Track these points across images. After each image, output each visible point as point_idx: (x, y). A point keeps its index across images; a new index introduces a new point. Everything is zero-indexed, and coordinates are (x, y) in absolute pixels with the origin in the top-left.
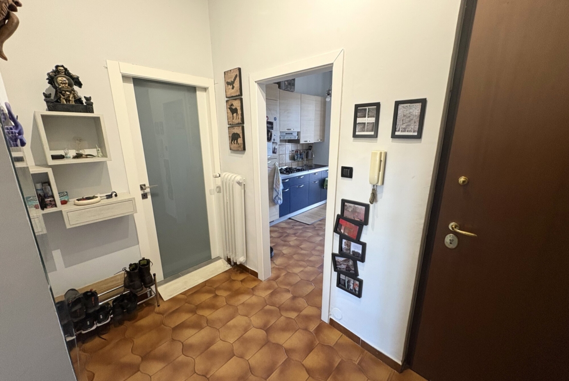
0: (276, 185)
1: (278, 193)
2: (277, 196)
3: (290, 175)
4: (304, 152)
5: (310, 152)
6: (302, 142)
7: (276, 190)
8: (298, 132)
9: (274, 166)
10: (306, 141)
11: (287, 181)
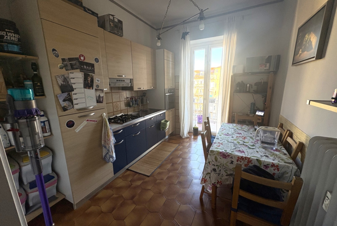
0: (105, 141)
1: (108, 150)
2: (108, 153)
3: (124, 124)
4: (139, 98)
5: (145, 98)
6: (136, 89)
7: (105, 147)
8: (131, 79)
9: (101, 118)
10: (140, 88)
11: (120, 132)
